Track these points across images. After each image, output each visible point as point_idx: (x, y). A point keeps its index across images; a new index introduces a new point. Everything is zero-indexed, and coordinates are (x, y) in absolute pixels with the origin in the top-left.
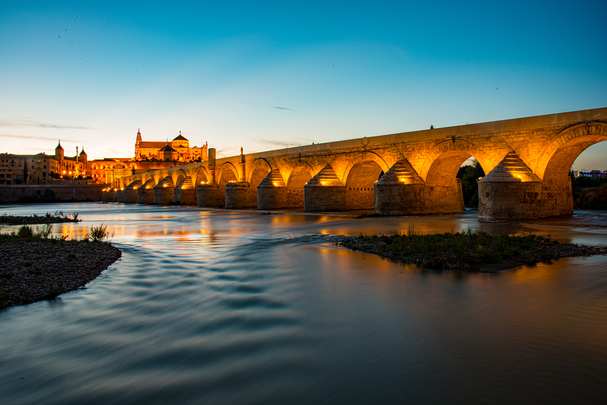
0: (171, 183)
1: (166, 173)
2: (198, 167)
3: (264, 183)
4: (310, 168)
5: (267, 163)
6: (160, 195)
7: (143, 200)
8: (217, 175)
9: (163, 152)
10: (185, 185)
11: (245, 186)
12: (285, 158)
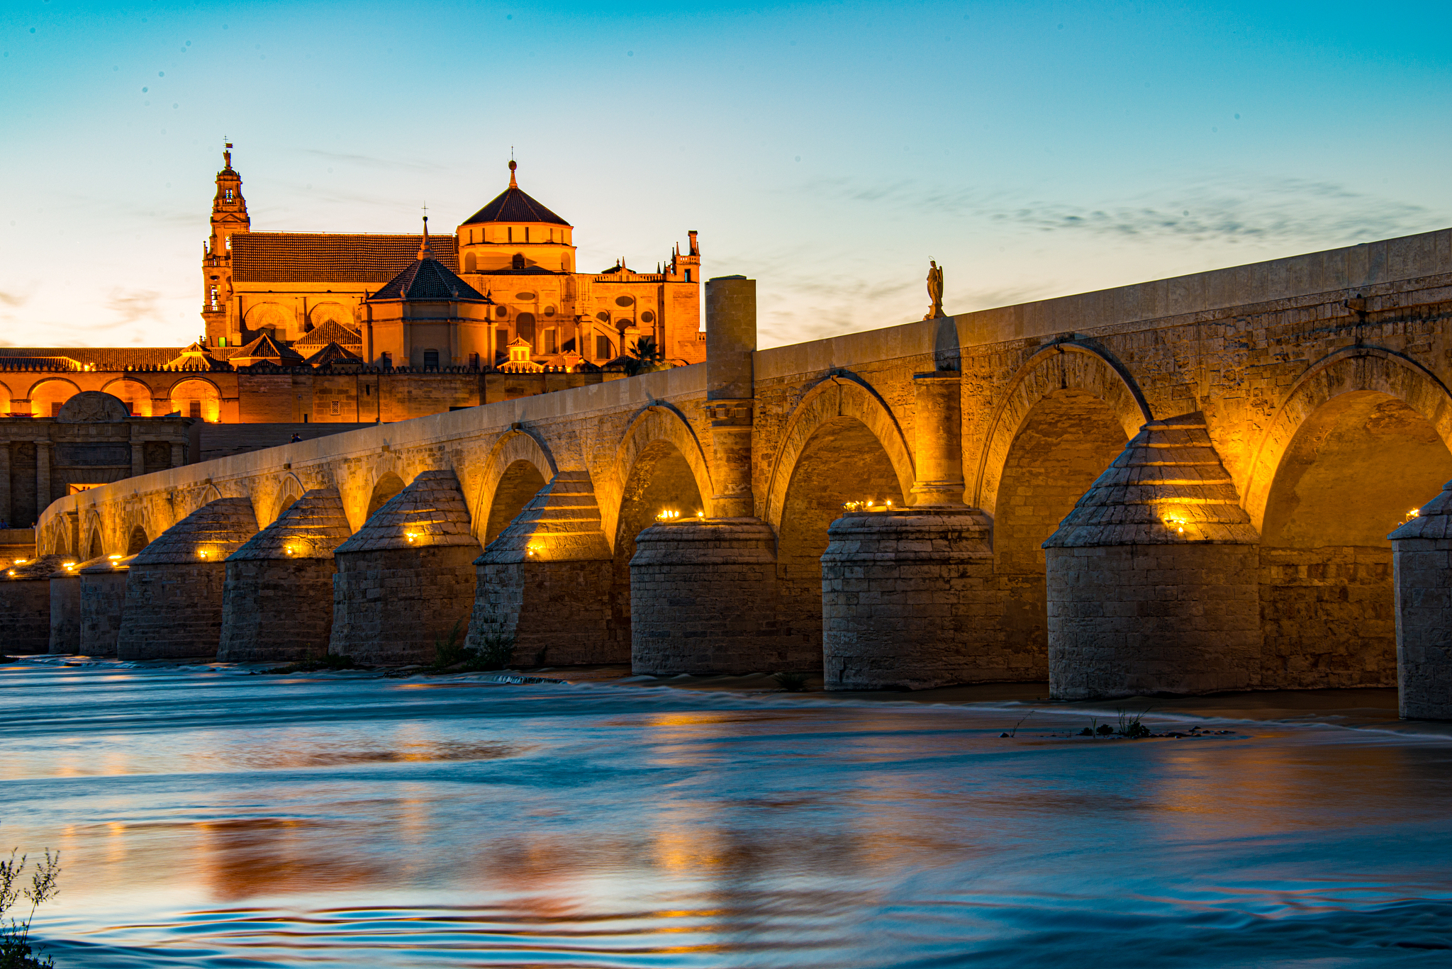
0: (452, 517)
1: (419, 451)
2: (634, 407)
3: (1092, 515)
4: (1443, 402)
5: (1117, 375)
6: (375, 600)
7: (259, 634)
8: (764, 464)
9: (395, 310)
10: (546, 528)
11: (958, 535)
12: (1250, 334)
